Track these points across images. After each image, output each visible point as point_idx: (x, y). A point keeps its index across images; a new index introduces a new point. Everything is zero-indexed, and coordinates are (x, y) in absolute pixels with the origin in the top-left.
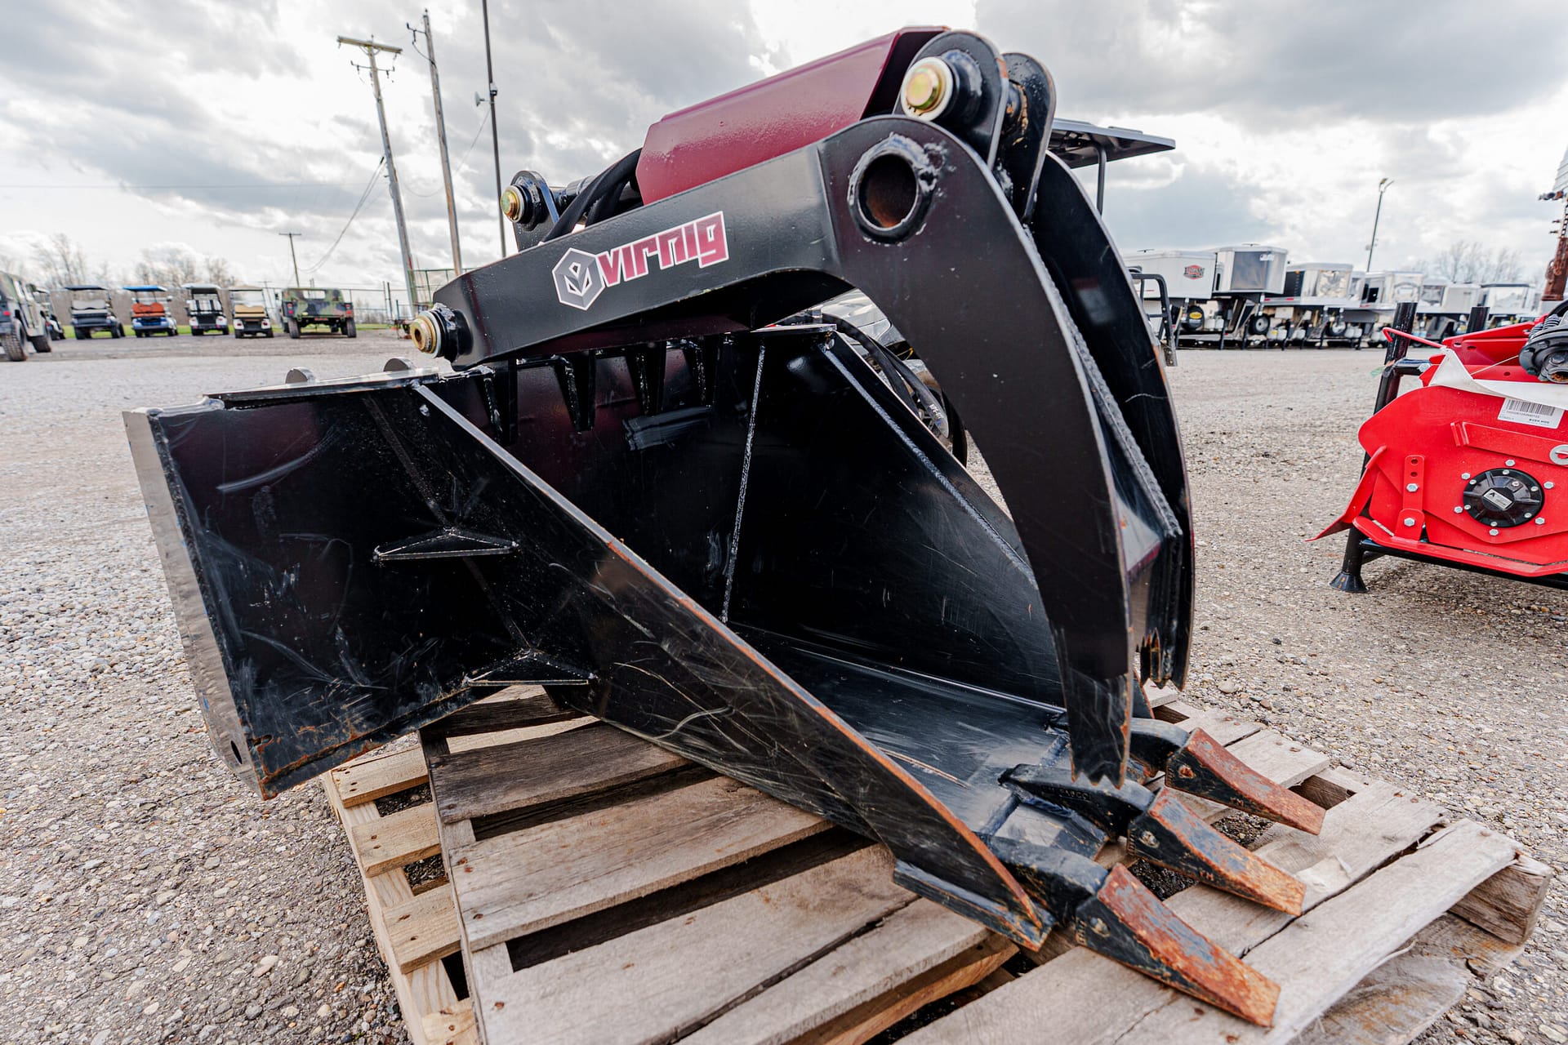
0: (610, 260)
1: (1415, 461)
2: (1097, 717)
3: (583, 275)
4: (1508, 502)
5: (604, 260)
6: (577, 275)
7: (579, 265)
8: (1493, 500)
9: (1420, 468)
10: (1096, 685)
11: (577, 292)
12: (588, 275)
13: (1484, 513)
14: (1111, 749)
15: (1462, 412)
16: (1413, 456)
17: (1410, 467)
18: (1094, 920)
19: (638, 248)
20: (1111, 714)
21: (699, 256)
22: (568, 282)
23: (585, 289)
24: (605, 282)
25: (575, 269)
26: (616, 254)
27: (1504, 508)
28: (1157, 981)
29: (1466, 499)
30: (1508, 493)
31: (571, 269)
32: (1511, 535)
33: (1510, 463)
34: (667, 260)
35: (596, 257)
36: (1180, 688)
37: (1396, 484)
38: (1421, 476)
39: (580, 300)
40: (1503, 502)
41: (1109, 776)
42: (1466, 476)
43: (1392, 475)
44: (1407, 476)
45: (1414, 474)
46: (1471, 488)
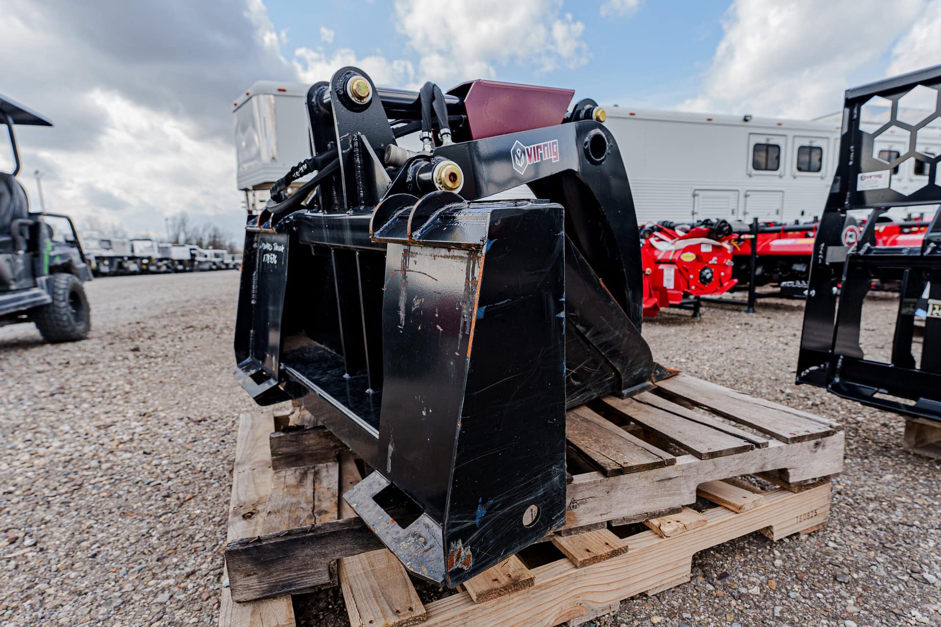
0: (529, 151)
6: (519, 155)
11: (519, 164)
12: (523, 156)
18: (656, 372)
19: (537, 148)
21: (553, 157)
22: (516, 158)
23: (522, 164)
24: (528, 161)
25: (519, 152)
26: (531, 149)
28: (667, 378)
34: (544, 155)
35: (525, 148)
39: (520, 169)
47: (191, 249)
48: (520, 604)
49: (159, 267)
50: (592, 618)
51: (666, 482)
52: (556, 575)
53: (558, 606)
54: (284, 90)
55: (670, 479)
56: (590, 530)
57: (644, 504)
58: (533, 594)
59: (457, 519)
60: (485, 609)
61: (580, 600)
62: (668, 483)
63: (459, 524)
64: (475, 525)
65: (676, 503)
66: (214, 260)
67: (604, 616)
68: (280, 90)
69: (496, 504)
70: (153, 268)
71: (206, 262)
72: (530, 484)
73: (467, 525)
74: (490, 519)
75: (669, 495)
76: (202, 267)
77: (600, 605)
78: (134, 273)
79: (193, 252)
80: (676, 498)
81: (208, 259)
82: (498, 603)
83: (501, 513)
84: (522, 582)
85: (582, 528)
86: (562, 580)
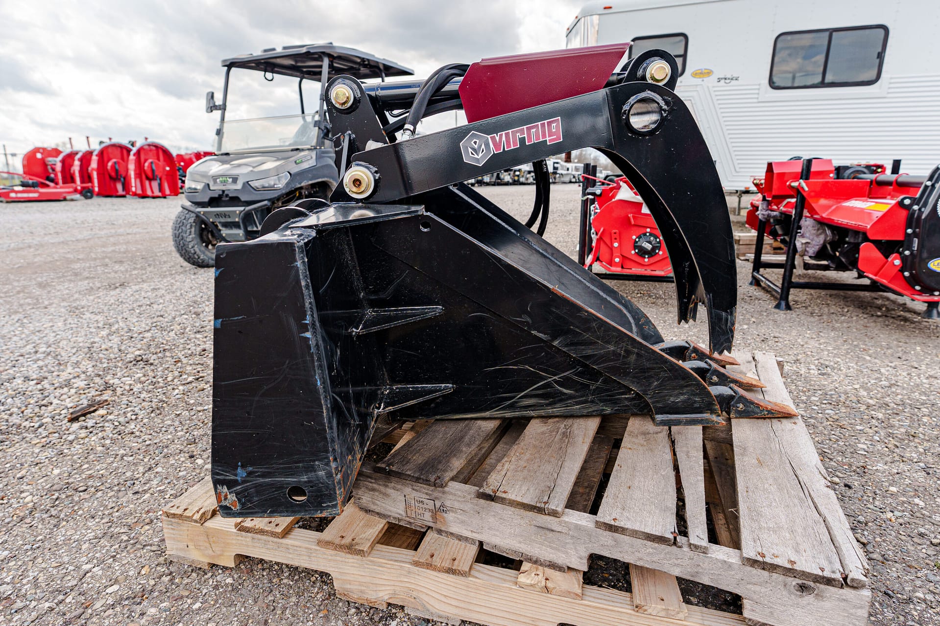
0: (497, 138)
1: (615, 233)
2: (724, 327)
3: (480, 146)
4: (651, 246)
5: (493, 139)
6: (476, 146)
7: (478, 141)
8: (646, 246)
9: (617, 236)
10: (724, 314)
11: (476, 156)
12: (483, 146)
13: (642, 252)
14: (729, 338)
15: (629, 210)
16: (614, 231)
17: (614, 236)
18: (738, 405)
19: (514, 133)
20: (729, 324)
21: (548, 139)
22: (470, 150)
23: (480, 155)
24: (493, 150)
25: (475, 143)
26: (501, 136)
27: (649, 249)
28: (761, 418)
29: (635, 248)
30: (650, 242)
31: (472, 143)
32: (653, 260)
33: (648, 230)
34: (530, 139)
35: (489, 137)
36: (695, 321)
37: (609, 244)
38: (618, 240)
39: (478, 160)
40: (649, 247)
41: (727, 350)
42: (634, 237)
43: (608, 241)
44: (613, 240)
45: (616, 239)
46: (637, 242)
47: (554, 163)
48: (354, 567)
49: (527, 179)
50: (427, 617)
51: (548, 532)
52: (391, 560)
53: (393, 588)
54: (610, 8)
55: (553, 531)
56: (460, 540)
57: (520, 542)
58: (367, 564)
59: (220, 470)
60: (325, 554)
61: (415, 594)
62: (550, 535)
63: (222, 474)
64: (237, 480)
65: (561, 559)
66: (574, 173)
67: (442, 623)
68: (605, 8)
69: (257, 472)
70: (522, 180)
71: (567, 174)
72: (290, 468)
73: (229, 478)
74: (251, 481)
75: (551, 548)
76: (563, 179)
77: (437, 611)
78: (507, 184)
79: (556, 165)
80: (560, 554)
81: (570, 171)
82: (336, 555)
83: (261, 480)
84: (355, 549)
85: (452, 534)
86: (395, 567)
